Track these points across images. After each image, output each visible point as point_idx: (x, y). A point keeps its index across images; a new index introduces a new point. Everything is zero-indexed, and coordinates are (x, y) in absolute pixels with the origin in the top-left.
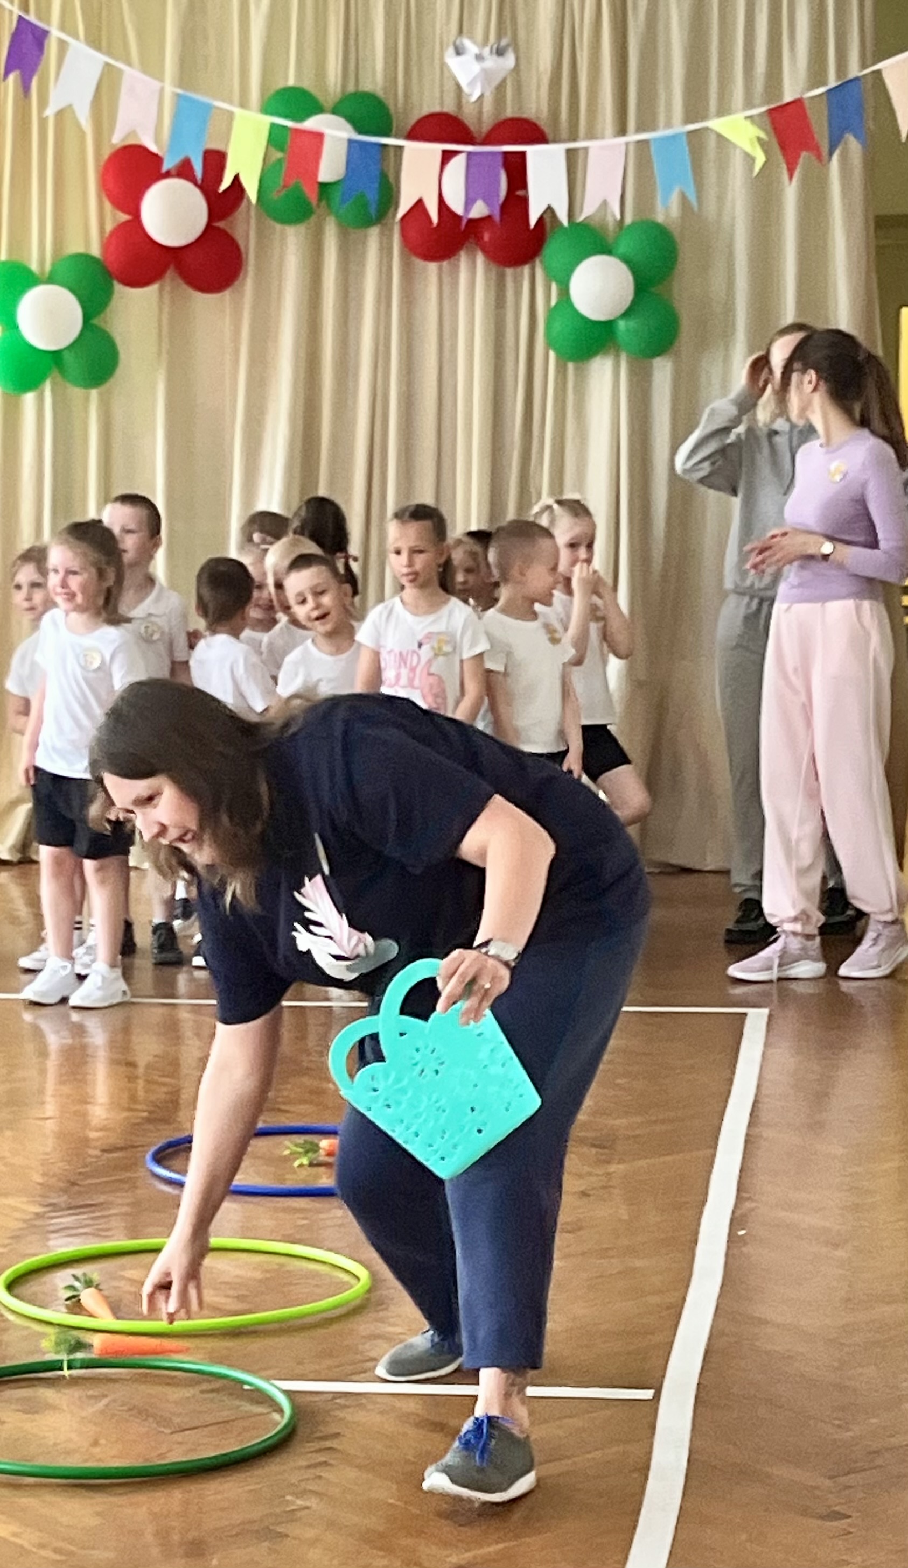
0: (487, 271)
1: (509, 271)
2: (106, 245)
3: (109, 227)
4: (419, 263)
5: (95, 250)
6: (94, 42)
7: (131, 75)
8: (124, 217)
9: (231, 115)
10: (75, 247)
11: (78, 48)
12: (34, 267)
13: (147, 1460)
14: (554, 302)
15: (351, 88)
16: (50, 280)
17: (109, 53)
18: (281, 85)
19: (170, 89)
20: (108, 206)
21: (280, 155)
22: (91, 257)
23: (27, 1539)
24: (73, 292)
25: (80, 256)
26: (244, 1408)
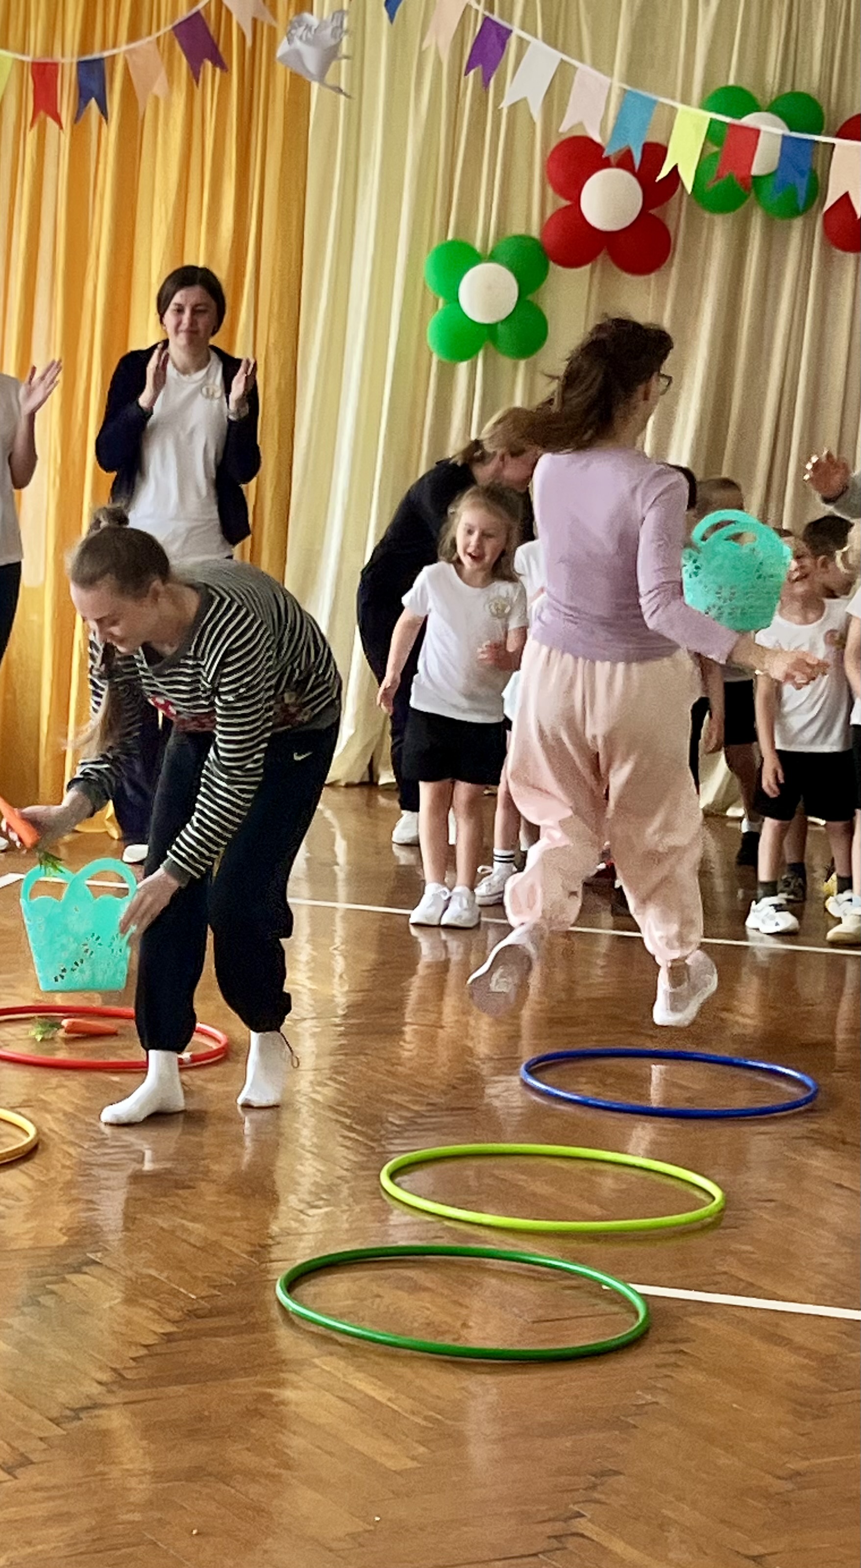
2: (545, 228)
3: (549, 212)
4: (839, 253)
5: (535, 232)
6: (551, 40)
7: (584, 71)
8: (564, 203)
9: (673, 110)
10: (517, 228)
11: (537, 45)
12: (478, 245)
15: (788, 89)
16: (492, 258)
17: (564, 51)
18: (723, 85)
19: (617, 84)
20: (550, 191)
21: (716, 149)
22: (532, 239)
23: (402, 1405)
24: (511, 269)
25: (521, 237)
26: (603, 1306)
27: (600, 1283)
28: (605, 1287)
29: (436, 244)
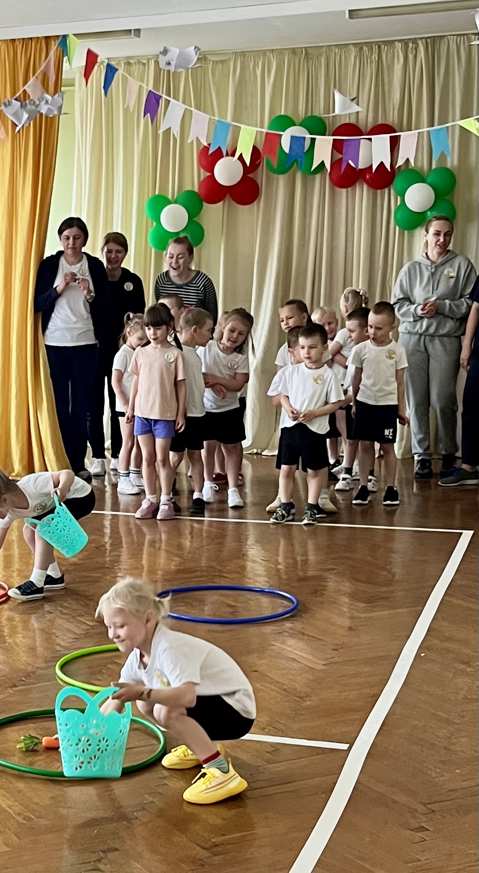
0: (368, 191)
1: (379, 191)
2: (201, 186)
4: (338, 190)
5: (196, 189)
10: (188, 187)
12: (170, 197)
14: (398, 204)
16: (176, 202)
22: (195, 192)
24: (184, 207)
25: (190, 191)
29: (150, 196)
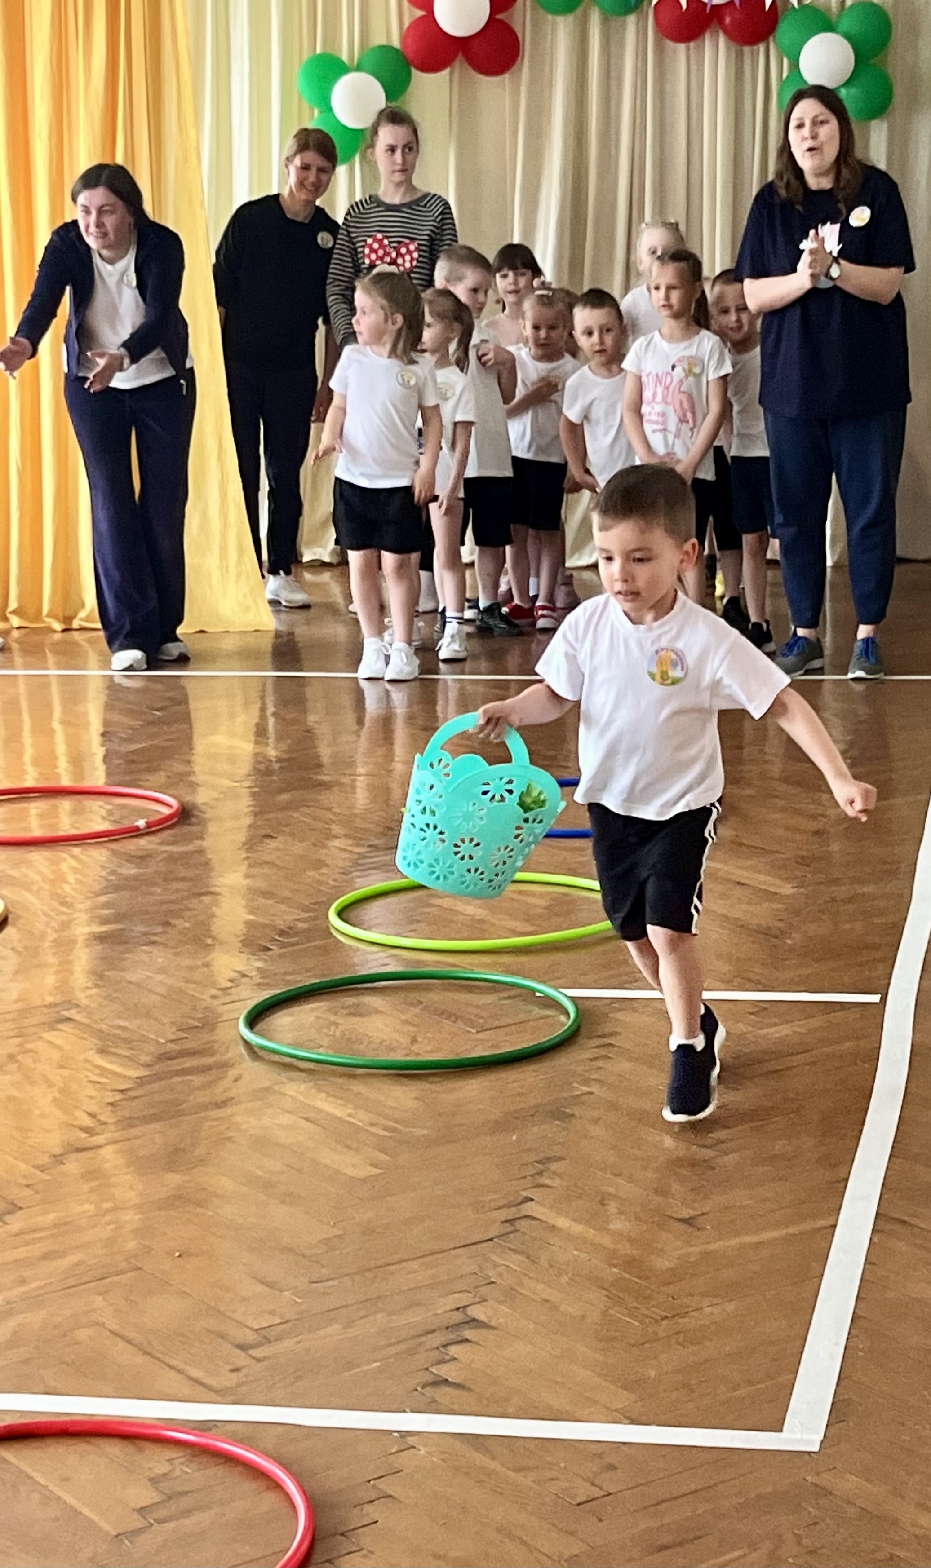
0: (728, 49)
1: (747, 49)
3: (407, 22)
4: (669, 44)
5: (396, 43)
8: (420, 13)
10: (378, 39)
12: (345, 57)
13: (457, 1055)
14: (785, 75)
16: (358, 69)
22: (392, 48)
23: (360, 1118)
24: (378, 78)
25: (382, 47)
26: (537, 1011)
27: (533, 991)
28: (538, 994)
29: (305, 58)
